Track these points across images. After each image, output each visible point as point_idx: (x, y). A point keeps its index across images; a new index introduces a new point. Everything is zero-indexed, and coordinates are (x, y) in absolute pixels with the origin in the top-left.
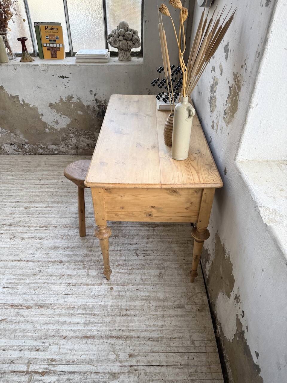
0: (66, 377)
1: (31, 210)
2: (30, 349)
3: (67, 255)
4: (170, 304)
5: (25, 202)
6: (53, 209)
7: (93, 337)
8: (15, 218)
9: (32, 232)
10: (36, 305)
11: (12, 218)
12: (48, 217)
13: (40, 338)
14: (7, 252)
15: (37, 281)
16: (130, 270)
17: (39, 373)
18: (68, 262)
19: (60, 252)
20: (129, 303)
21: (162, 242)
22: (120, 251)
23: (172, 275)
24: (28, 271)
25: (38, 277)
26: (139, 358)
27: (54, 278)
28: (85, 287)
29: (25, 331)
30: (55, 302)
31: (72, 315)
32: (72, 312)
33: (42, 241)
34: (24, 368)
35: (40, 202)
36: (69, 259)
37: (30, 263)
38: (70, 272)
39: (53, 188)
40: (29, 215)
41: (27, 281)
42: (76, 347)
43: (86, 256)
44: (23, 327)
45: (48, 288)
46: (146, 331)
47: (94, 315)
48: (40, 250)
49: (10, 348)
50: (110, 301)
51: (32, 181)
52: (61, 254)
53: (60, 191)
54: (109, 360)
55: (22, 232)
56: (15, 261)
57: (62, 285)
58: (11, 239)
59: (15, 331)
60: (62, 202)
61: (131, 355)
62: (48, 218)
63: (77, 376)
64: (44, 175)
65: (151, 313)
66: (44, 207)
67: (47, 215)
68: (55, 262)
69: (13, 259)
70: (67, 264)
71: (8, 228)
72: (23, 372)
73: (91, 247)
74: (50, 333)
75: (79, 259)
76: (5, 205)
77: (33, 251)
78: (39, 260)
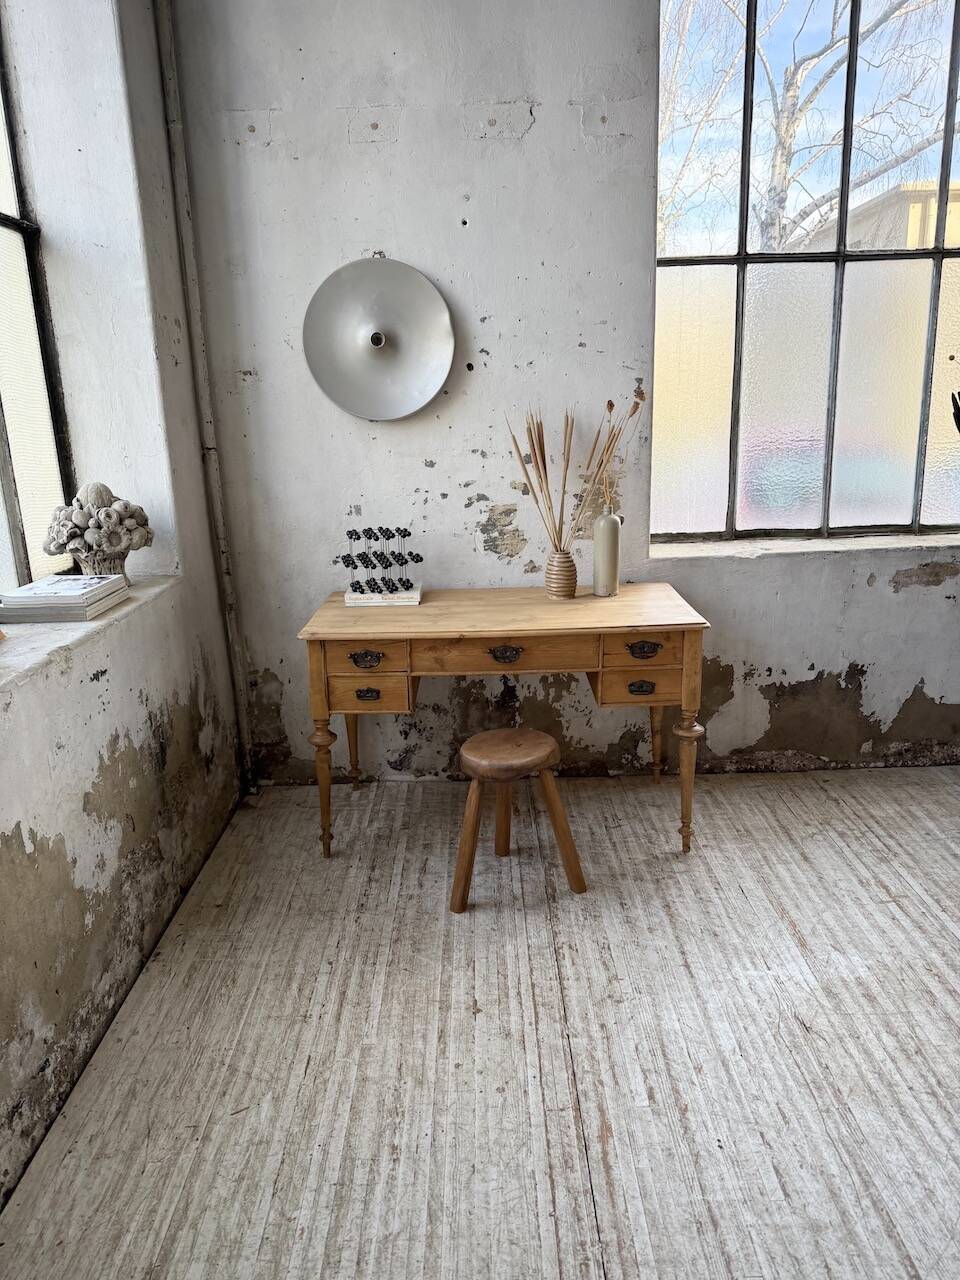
0: (873, 868)
1: (484, 998)
2: (862, 906)
3: (647, 902)
4: (708, 800)
5: (444, 1021)
6: (478, 955)
7: (802, 854)
8: (527, 1021)
9: (582, 970)
10: (783, 916)
11: (527, 1029)
12: (517, 956)
13: (838, 900)
14: (668, 996)
15: (729, 928)
16: (656, 831)
17: (888, 891)
18: (664, 898)
19: (639, 912)
20: (725, 830)
21: (578, 805)
22: (614, 844)
23: (653, 798)
24: (710, 946)
25: (717, 929)
26: (806, 819)
27: (711, 909)
28: (714, 871)
29: (837, 918)
30: (765, 898)
31: (777, 877)
32: (773, 878)
33: (611, 946)
34: (892, 906)
35: (446, 986)
36: (655, 898)
37: (687, 948)
38: (688, 892)
39: (368, 976)
40: (512, 993)
41: (736, 941)
42: (828, 866)
43: (639, 878)
44: (832, 923)
45: (739, 912)
46: (764, 815)
47: (765, 858)
48: (643, 942)
49: (876, 926)
50: (730, 846)
51: (308, 1035)
52: (645, 911)
53: (383, 959)
54: (825, 839)
55: (589, 987)
56: (690, 972)
57: (722, 895)
58: (619, 1002)
59: (845, 929)
60: (446, 943)
61: (807, 824)
62: (520, 956)
63: (864, 859)
64: (274, 1014)
65: (731, 811)
66: (470, 973)
67: (510, 961)
68: (671, 916)
69: (685, 978)
70: (669, 899)
71: (575, 1021)
72: (898, 905)
73: (613, 876)
74: (822, 892)
75: (651, 887)
76: (457, 1066)
77: (649, 952)
78: (672, 937)
